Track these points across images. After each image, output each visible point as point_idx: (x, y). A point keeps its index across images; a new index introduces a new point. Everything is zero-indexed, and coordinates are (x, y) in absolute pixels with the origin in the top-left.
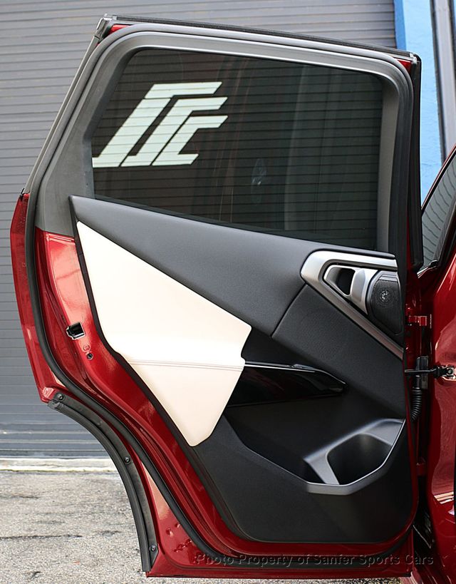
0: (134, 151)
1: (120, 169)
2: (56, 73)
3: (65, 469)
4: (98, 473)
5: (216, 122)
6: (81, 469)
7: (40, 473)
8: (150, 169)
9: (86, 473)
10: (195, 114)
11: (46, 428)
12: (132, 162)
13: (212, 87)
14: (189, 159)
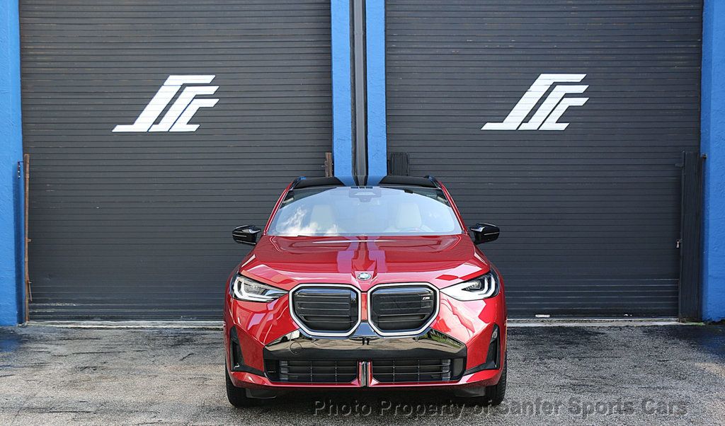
0: (157, 122)
1: (148, 134)
2: (102, 64)
3: (115, 327)
4: (136, 328)
5: (211, 103)
6: (125, 327)
7: (98, 328)
8: (168, 134)
9: (128, 328)
10: (197, 97)
11: (102, 302)
12: (156, 128)
13: (208, 79)
14: (194, 128)
